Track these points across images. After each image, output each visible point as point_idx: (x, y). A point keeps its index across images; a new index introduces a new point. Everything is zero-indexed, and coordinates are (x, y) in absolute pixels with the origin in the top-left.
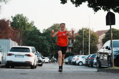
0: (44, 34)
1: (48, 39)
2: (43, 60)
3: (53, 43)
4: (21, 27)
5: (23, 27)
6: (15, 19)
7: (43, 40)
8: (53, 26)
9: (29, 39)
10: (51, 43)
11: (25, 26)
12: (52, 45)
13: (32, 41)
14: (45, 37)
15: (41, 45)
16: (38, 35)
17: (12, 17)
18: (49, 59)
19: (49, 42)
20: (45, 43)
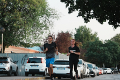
0: (105, 45)
1: (109, 49)
2: (105, 71)
3: (115, 54)
4: (85, 38)
5: (86, 38)
6: (78, 31)
7: (104, 51)
8: (116, 37)
9: (91, 50)
10: (113, 53)
11: (88, 38)
12: (114, 56)
13: (93, 52)
14: (106, 48)
15: (103, 56)
16: (100, 46)
17: (76, 29)
18: (111, 70)
19: (111, 52)
20: (106, 54)
